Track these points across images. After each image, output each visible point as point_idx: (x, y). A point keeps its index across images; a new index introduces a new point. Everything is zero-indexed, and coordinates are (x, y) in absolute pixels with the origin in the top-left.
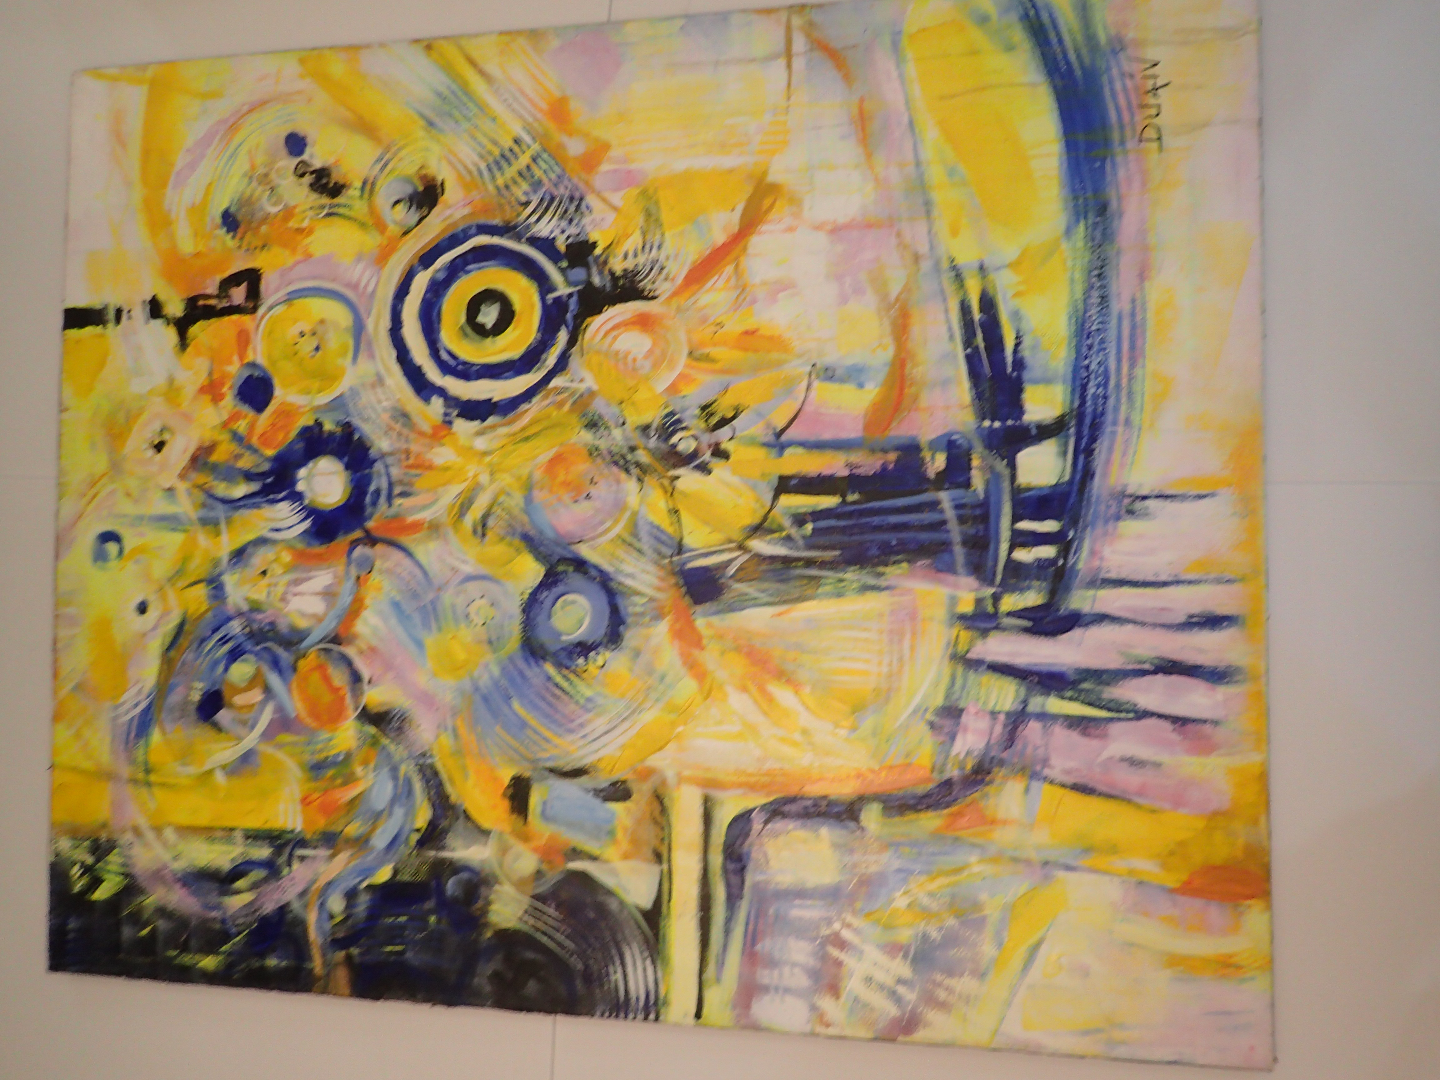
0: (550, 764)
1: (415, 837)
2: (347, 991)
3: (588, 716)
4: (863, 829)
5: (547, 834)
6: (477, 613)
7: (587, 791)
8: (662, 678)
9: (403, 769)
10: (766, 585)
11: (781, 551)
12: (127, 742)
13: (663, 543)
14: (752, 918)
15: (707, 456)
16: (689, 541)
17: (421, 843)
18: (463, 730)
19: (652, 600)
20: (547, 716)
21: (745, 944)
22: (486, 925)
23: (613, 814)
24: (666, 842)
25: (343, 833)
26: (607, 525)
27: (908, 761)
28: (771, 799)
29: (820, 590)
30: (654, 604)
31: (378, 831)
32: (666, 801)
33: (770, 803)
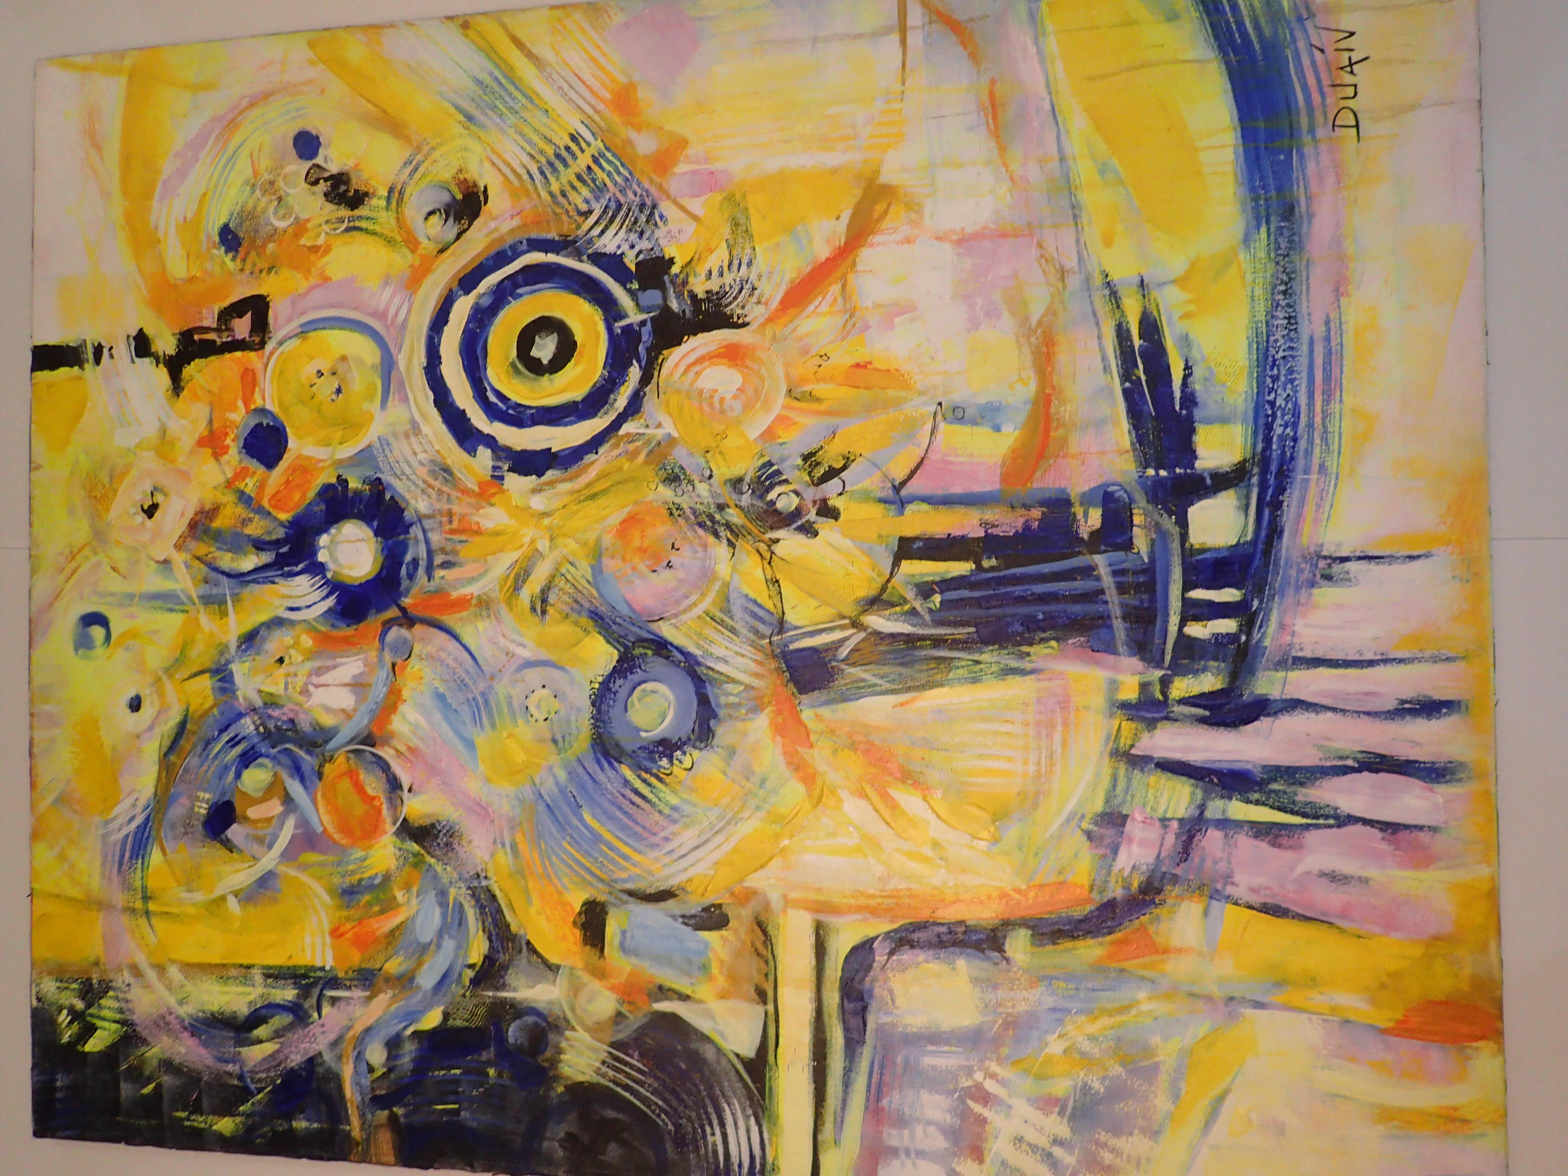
0: (630, 886)
1: (470, 974)
2: (392, 1159)
3: (675, 828)
4: (1007, 960)
5: (628, 968)
6: (538, 707)
7: (674, 917)
8: (762, 783)
9: (452, 892)
10: (886, 669)
11: (903, 628)
12: (121, 864)
13: (760, 619)
14: (876, 1069)
15: (812, 515)
16: (791, 617)
17: (476, 982)
18: (524, 847)
19: (748, 687)
20: (625, 828)
21: (868, 1100)
22: (557, 1078)
23: (707, 944)
24: (771, 978)
25: (383, 971)
26: (693, 598)
27: (1061, 879)
28: (896, 926)
29: (951, 676)
30: (752, 693)
31: (425, 967)
32: (771, 930)
33: (895, 931)
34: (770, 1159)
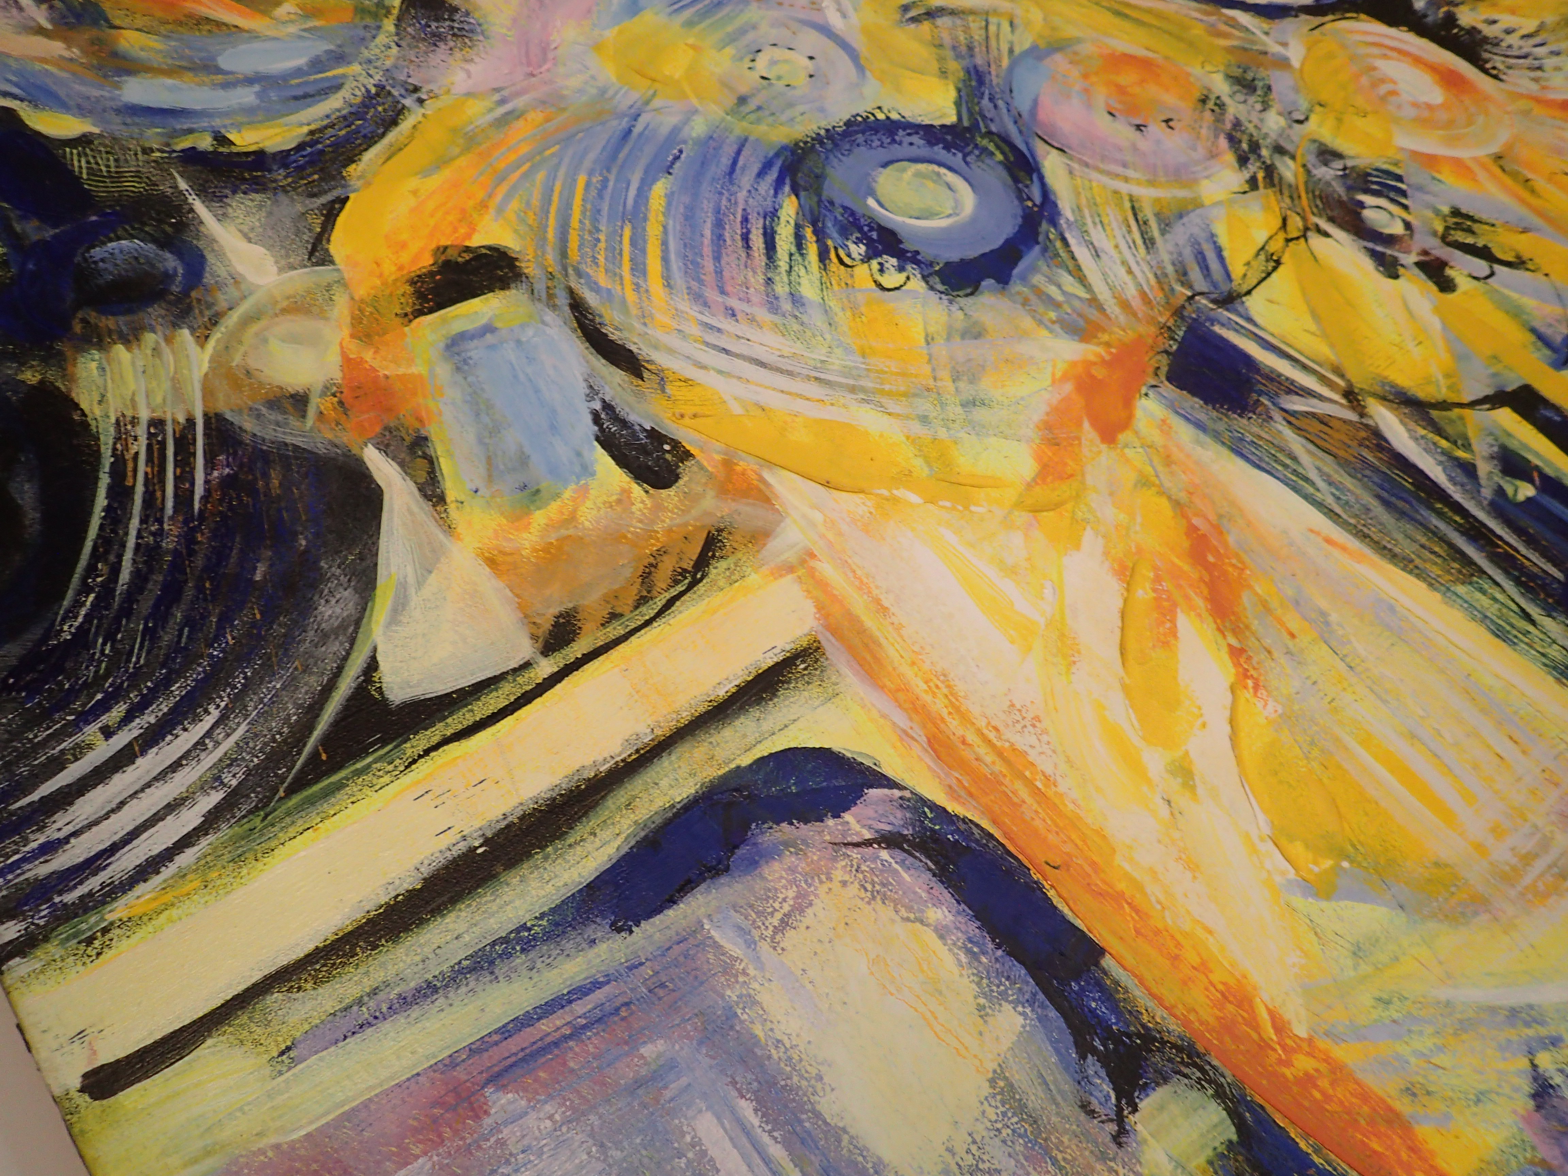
0: (591, 299)
1: (205, 143)
3: (763, 315)
4: (1121, 1136)
5: (419, 369)
6: (773, 63)
7: (593, 392)
8: (970, 404)
9: (355, 68)
10: (1348, 482)
11: (1432, 469)
13: (1205, 269)
14: (580, 1008)
15: (1410, 259)
16: (1255, 304)
17: (192, 157)
18: (521, 130)
19: (1094, 302)
20: (690, 246)
21: (476, 1050)
22: (58, 360)
23: (587, 470)
24: (616, 630)
25: (113, 32)
26: (1130, 173)
27: (1403, 1106)
28: (952, 807)
29: (1461, 589)
30: (1093, 314)
31: (169, 81)
32: (717, 570)
33: (941, 812)
34: (118, 910)
